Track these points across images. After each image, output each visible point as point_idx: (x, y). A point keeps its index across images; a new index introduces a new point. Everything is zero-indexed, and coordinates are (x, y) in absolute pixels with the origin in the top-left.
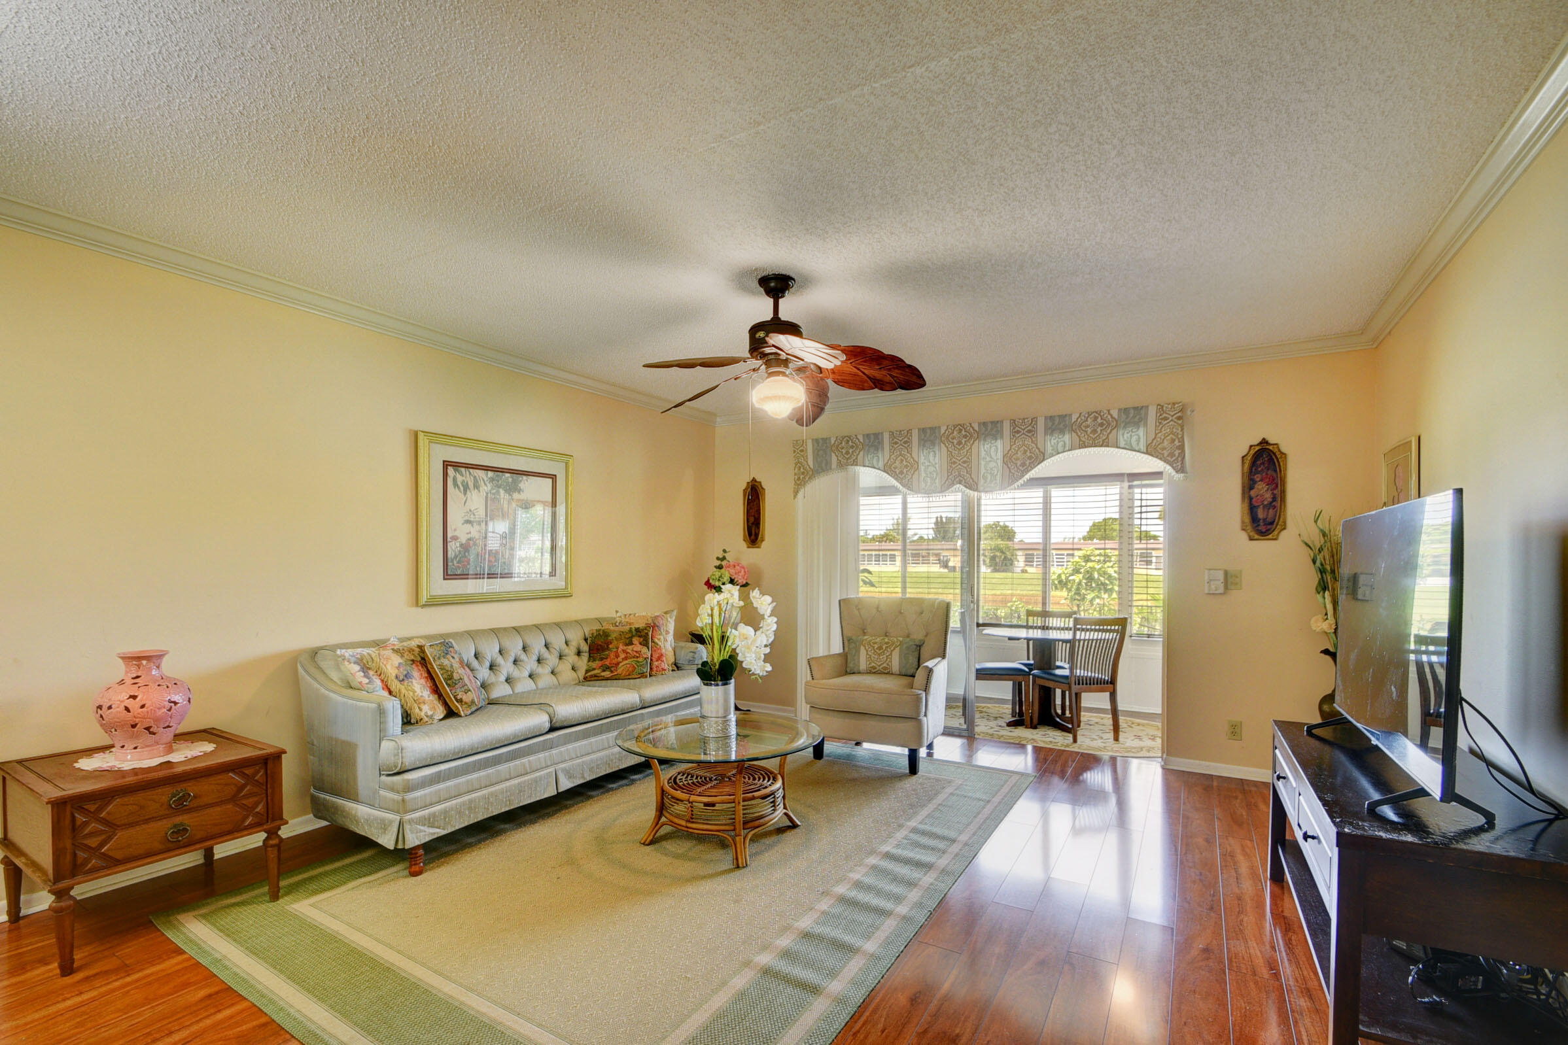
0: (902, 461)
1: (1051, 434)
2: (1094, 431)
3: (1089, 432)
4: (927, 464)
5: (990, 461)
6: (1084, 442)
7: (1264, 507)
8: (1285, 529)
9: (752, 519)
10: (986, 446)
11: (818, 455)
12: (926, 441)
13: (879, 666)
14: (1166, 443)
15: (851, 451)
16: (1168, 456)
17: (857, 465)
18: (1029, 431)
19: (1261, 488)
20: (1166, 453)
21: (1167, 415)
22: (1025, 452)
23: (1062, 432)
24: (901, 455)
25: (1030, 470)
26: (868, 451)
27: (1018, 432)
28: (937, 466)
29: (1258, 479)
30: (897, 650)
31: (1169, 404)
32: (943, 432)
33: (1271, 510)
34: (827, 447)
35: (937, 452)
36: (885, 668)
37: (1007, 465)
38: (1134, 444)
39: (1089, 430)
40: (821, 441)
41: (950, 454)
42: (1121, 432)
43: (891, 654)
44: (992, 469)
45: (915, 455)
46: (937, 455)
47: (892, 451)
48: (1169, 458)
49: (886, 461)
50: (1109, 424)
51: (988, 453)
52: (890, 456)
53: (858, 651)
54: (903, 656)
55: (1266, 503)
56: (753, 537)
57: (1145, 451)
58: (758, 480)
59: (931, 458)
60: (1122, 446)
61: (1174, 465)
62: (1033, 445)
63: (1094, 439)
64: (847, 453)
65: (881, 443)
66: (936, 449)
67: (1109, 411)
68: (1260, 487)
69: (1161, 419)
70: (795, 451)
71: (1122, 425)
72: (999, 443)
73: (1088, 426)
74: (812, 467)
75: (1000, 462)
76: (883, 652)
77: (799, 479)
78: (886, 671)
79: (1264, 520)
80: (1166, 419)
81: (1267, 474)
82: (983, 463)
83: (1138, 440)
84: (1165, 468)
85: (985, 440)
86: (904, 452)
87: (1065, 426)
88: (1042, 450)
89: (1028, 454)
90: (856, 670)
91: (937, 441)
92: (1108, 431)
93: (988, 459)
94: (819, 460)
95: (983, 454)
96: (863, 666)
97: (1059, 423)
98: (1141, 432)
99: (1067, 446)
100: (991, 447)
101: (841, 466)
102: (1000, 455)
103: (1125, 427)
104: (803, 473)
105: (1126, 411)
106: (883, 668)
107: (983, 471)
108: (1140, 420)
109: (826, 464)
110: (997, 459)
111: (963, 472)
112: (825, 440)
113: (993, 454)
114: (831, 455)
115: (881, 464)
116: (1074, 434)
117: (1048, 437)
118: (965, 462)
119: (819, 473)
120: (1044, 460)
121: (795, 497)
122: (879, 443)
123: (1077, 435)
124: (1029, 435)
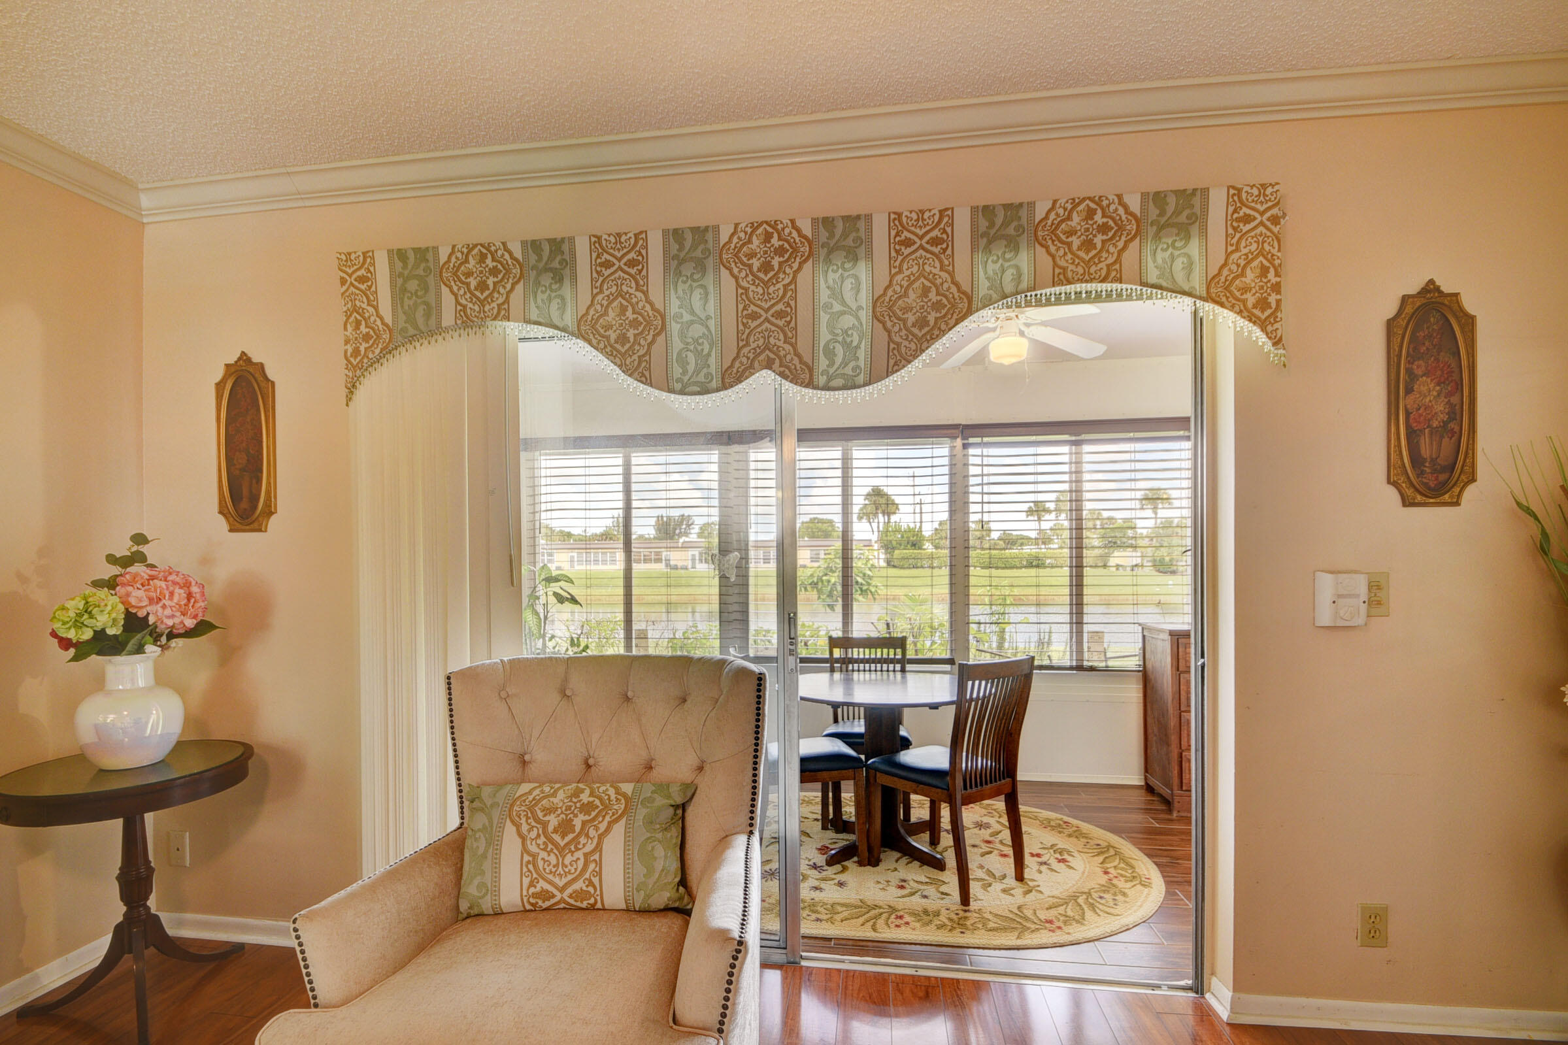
0: (623, 310)
1: (988, 249)
2: (1088, 245)
3: (1075, 247)
4: (687, 317)
5: (843, 313)
6: (1064, 269)
7: (1431, 433)
8: (1473, 480)
9: (241, 459)
10: (830, 274)
11: (404, 290)
12: (681, 262)
13: (562, 890)
14: (1250, 275)
15: (490, 282)
16: (1255, 307)
17: (507, 318)
18: (935, 242)
19: (1428, 391)
20: (1251, 300)
21: (1248, 211)
22: (925, 291)
23: (1013, 244)
24: (620, 294)
25: (938, 337)
26: (537, 283)
27: (908, 243)
28: (712, 324)
29: (1420, 373)
30: (619, 829)
31: (1252, 187)
32: (724, 238)
33: (1446, 440)
34: (428, 270)
35: (711, 289)
36: (580, 895)
37: (884, 324)
38: (1180, 276)
39: (1076, 242)
40: (411, 256)
41: (743, 293)
42: (1148, 248)
43: (598, 848)
44: (845, 332)
45: (656, 294)
46: (711, 297)
47: (597, 288)
48: (1257, 312)
49: (582, 311)
50: (1121, 228)
51: (836, 294)
52: (594, 297)
53: (494, 842)
54: (638, 853)
55: (1435, 424)
56: (244, 505)
57: (1204, 294)
58: (255, 360)
59: (697, 302)
60: (1152, 279)
61: (1269, 328)
62: (944, 275)
63: (1088, 263)
64: (482, 286)
65: (570, 263)
66: (709, 280)
67: (1120, 197)
68: (1424, 389)
69: (1238, 220)
70: (343, 282)
71: (1152, 230)
72: (862, 270)
73: (1071, 233)
74: (388, 319)
75: (865, 316)
76: (575, 840)
77: (356, 352)
78: (584, 905)
79: (1434, 461)
80: (1247, 219)
81: (1437, 360)
82: (824, 318)
83: (1189, 268)
84: (1250, 332)
85: (828, 260)
86: (629, 288)
87: (1020, 230)
88: (966, 287)
89: (933, 296)
90: (486, 906)
91: (710, 263)
92: (1120, 245)
93: (837, 307)
94: (407, 302)
95: (824, 295)
96: (511, 893)
97: (1005, 224)
98: (1194, 248)
99: (1025, 278)
100: (843, 279)
101: (467, 321)
102: (865, 299)
103: (1157, 237)
104: (367, 337)
105: (1159, 198)
106: (578, 895)
107: (824, 336)
108: (1193, 219)
109: (428, 316)
110: (860, 308)
111: (777, 340)
112: (422, 254)
113: (848, 296)
114: (439, 295)
115: (569, 319)
116: (1040, 251)
117: (980, 257)
118: (780, 315)
119: (411, 339)
120: (969, 312)
121: (349, 399)
122: (563, 262)
123: (1048, 252)
124: (936, 250)
